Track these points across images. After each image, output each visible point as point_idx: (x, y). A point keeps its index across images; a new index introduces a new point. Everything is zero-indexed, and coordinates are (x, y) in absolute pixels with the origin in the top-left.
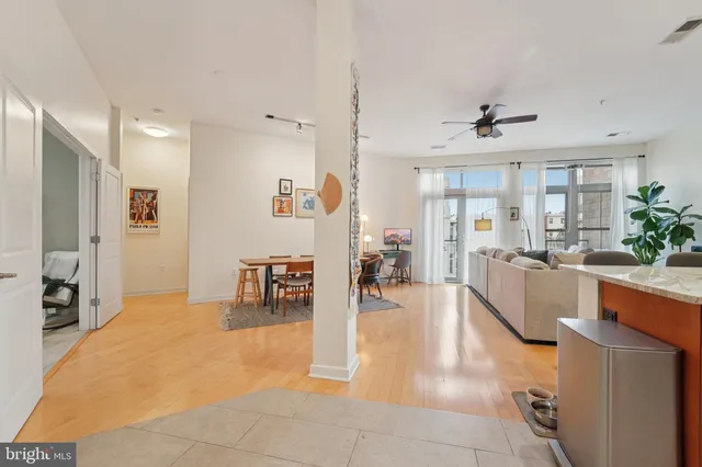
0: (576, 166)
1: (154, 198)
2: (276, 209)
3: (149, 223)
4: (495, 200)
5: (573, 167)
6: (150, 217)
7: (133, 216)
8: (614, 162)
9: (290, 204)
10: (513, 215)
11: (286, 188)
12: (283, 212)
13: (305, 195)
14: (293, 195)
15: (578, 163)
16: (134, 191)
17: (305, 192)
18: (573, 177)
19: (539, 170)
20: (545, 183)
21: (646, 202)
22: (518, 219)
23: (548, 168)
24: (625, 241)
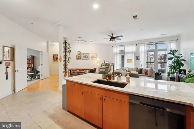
0: (157, 44)
1: (57, 56)
2: (77, 58)
3: (56, 61)
6: (57, 60)
7: (54, 60)
9: (80, 57)
10: (138, 58)
11: (79, 53)
14: (81, 55)
16: (54, 55)
17: (84, 54)
18: (156, 47)
19: (144, 46)
20: (146, 49)
21: (173, 54)
22: (139, 59)
23: (147, 45)
24: (169, 66)
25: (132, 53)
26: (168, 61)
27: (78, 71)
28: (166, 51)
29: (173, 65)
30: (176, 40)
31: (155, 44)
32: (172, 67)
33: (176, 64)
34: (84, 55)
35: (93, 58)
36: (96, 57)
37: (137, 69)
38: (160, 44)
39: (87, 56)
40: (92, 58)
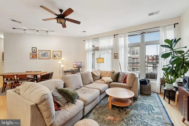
0: (144, 33)
2: (31, 57)
8: (160, 29)
9: (36, 55)
11: (34, 50)
12: (34, 58)
13: (41, 52)
14: (37, 52)
15: (144, 31)
17: (41, 51)
18: (143, 38)
19: (125, 37)
20: (128, 43)
21: (171, 48)
22: (118, 58)
23: (129, 36)
24: (163, 69)
25: (109, 48)
26: (161, 60)
27: (15, 77)
28: (157, 44)
29: (170, 67)
30: (174, 25)
31: (142, 34)
32: (168, 71)
33: (175, 65)
34: (43, 52)
35: (57, 57)
36: (60, 56)
37: (114, 72)
38: (148, 32)
39: (47, 55)
40: (55, 57)
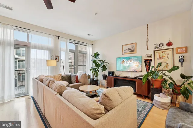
4: (48, 51)
5: (77, 44)
8: (87, 45)
21: (95, 58)
